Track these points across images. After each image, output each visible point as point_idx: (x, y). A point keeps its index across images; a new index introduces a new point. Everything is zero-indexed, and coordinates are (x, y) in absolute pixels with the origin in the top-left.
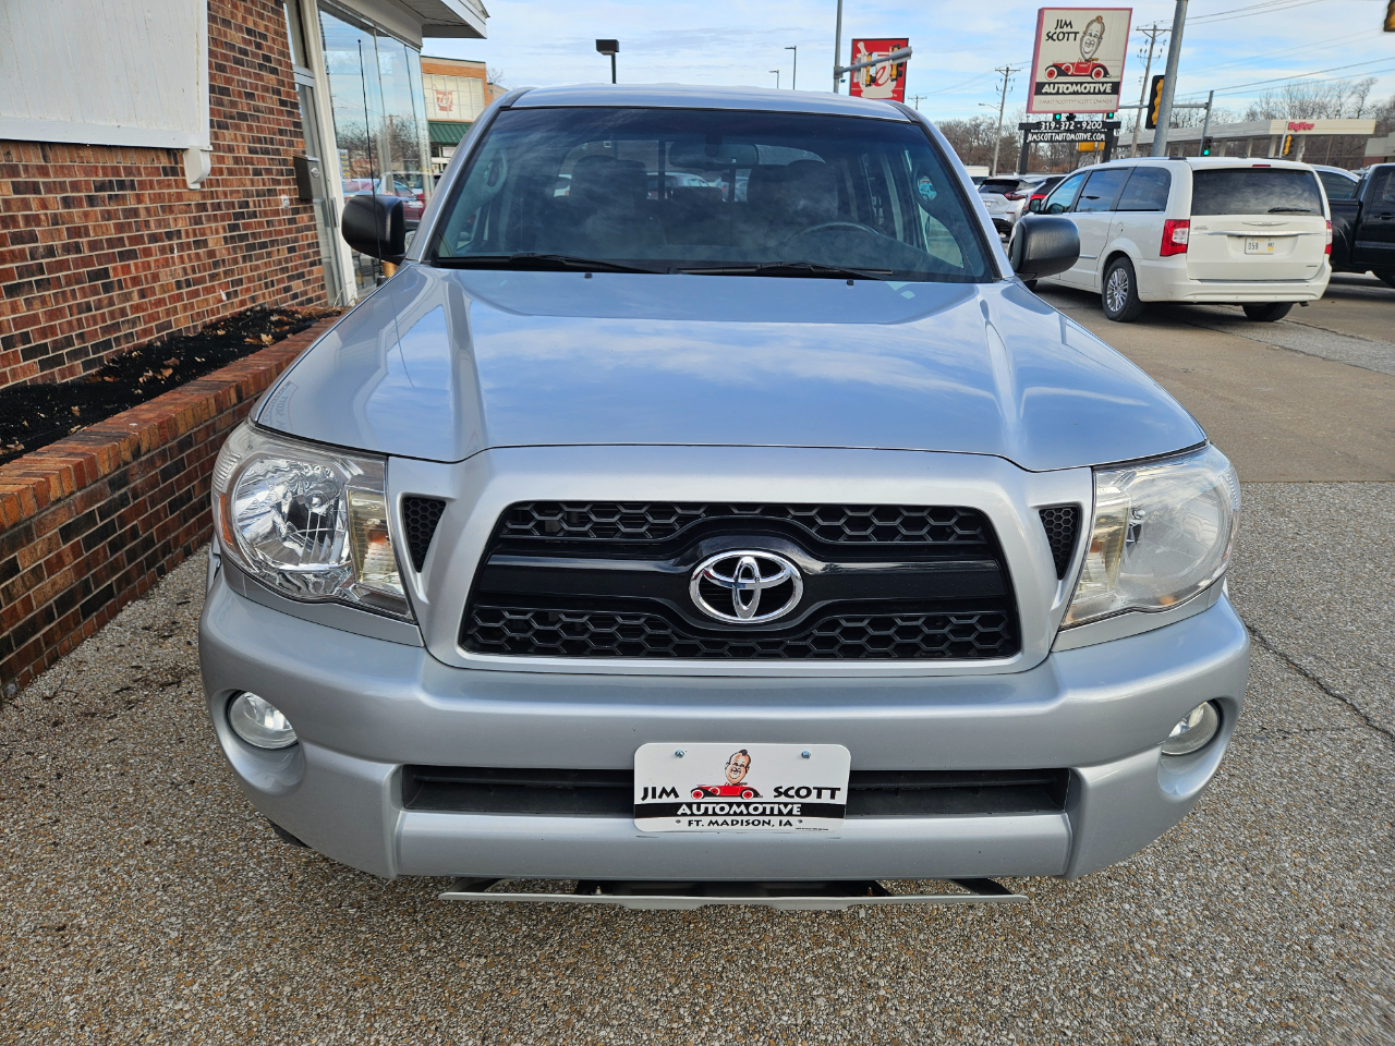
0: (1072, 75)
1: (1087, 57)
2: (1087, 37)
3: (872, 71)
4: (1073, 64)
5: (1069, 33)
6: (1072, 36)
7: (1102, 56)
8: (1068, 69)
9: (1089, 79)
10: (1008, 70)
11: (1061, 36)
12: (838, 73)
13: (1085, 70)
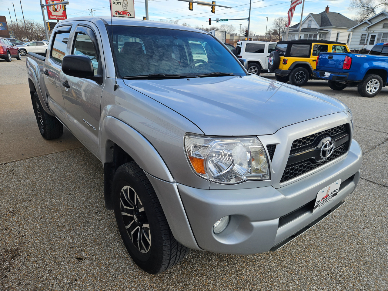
0: (122, 15)
1: (125, 10)
2: (124, 4)
3: (56, 7)
4: (122, 11)
5: (119, 3)
6: (120, 3)
7: (129, 10)
8: (120, 12)
9: (126, 16)
10: (92, 10)
11: (117, 3)
12: (42, 6)
13: (125, 13)
